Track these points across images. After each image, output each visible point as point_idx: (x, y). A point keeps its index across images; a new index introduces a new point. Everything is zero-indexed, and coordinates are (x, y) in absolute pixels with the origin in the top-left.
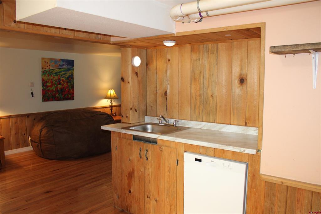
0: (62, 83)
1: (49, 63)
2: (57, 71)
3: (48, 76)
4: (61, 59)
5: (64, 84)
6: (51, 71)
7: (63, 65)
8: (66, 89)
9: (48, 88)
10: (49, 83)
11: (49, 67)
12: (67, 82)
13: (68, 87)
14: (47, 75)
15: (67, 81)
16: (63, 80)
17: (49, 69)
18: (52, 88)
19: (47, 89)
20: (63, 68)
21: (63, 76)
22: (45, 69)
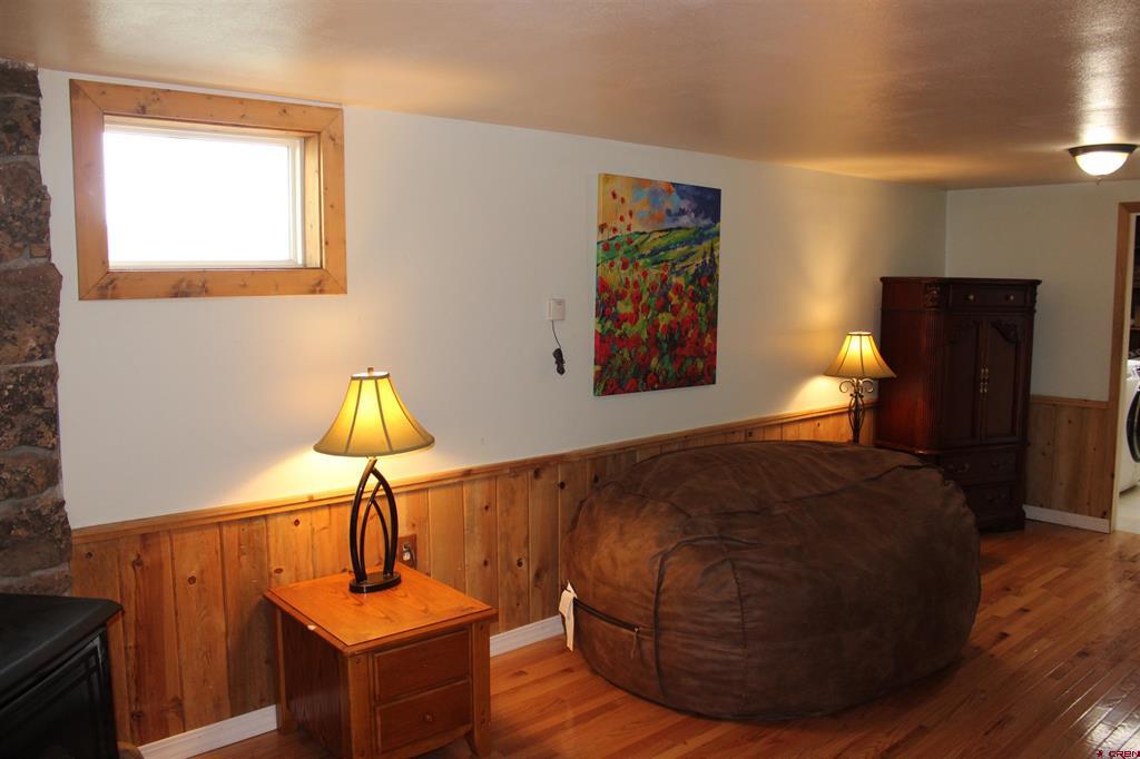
0: (675, 300)
1: (628, 200)
2: (656, 240)
3: (625, 266)
4: (674, 184)
5: (682, 304)
6: (636, 242)
7: (682, 212)
8: (687, 333)
9: (620, 327)
10: (627, 304)
11: (627, 217)
12: (694, 298)
13: (694, 321)
14: (618, 263)
15: (694, 293)
16: (678, 289)
17: (628, 233)
18: (636, 329)
19: (618, 332)
20: (679, 228)
21: (678, 267)
22: (615, 230)
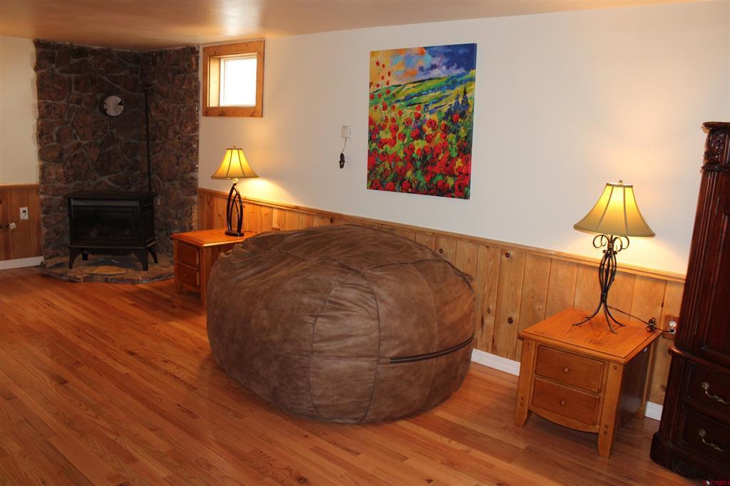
0: (429, 131)
1: (387, 65)
2: (409, 89)
3: (385, 108)
4: (426, 48)
5: (435, 135)
6: (393, 92)
7: (433, 67)
8: (437, 156)
9: (382, 147)
10: (386, 133)
11: (387, 78)
12: (446, 130)
13: (444, 147)
14: (381, 106)
15: (446, 126)
16: (431, 123)
17: (387, 86)
18: (394, 149)
19: (381, 151)
20: (430, 79)
21: (430, 108)
22: (378, 85)
